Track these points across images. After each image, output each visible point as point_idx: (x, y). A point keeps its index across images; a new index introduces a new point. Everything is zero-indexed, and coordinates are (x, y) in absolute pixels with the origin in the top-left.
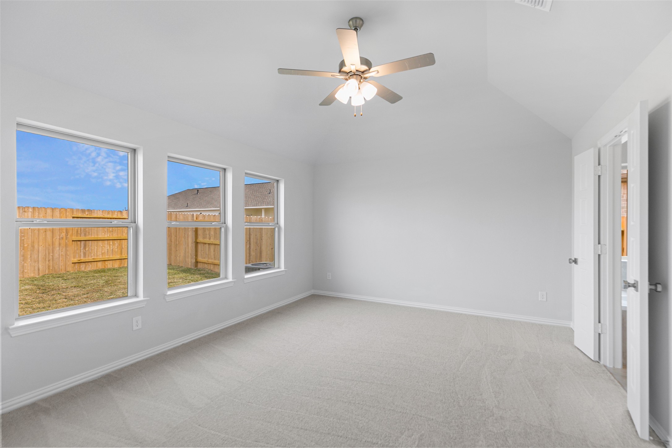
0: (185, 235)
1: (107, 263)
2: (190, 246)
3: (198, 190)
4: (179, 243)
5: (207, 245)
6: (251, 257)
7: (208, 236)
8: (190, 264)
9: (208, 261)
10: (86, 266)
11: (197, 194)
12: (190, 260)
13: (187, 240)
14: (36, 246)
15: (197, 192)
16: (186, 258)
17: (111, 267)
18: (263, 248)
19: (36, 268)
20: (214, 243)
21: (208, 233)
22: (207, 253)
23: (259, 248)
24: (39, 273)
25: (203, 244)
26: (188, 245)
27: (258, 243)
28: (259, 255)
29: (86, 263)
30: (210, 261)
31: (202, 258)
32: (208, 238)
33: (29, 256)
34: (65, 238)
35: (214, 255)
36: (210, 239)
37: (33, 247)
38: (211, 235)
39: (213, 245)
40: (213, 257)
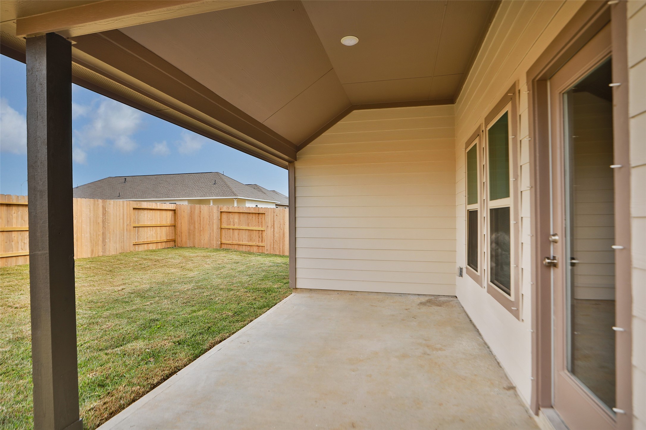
0: (209, 223)
1: (149, 245)
2: (215, 230)
3: (125, 179)
4: (203, 229)
5: (231, 230)
6: (275, 238)
7: (232, 223)
8: (215, 245)
9: (232, 243)
10: (138, 248)
11: (125, 182)
12: (215, 242)
13: (212, 226)
14: (115, 231)
15: (124, 180)
16: (211, 240)
17: (152, 249)
18: (286, 231)
19: (115, 248)
20: (238, 228)
21: (232, 221)
22: (231, 237)
23: (282, 230)
24: (116, 252)
25: (227, 229)
26: (213, 230)
27: (281, 227)
28: (282, 236)
29: (139, 245)
30: (235, 242)
31: (226, 241)
32: (232, 225)
33: (112, 239)
34: (129, 225)
35: (238, 238)
36: (234, 225)
37: (114, 231)
38: (235, 222)
39: (237, 230)
40: (237, 239)
